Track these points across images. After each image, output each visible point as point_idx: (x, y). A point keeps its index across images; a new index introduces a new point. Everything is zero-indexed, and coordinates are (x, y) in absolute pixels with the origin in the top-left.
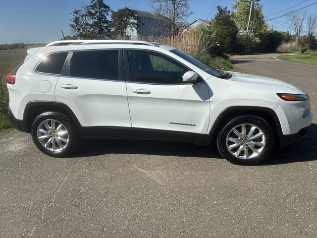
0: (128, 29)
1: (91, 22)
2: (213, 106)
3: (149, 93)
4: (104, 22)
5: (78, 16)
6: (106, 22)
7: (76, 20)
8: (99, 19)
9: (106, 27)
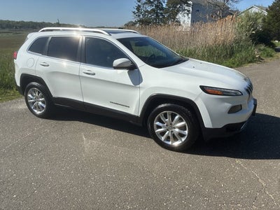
0: (180, 16)
1: (149, 9)
2: (142, 92)
3: (94, 74)
4: (160, 9)
5: (140, 4)
6: (162, 9)
7: (138, 8)
8: (157, 6)
9: (161, 14)
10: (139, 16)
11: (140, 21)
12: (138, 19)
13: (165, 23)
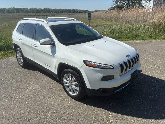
3: (37, 47)
10: (117, 3)
11: (117, 7)
12: (116, 5)
13: (133, 7)
